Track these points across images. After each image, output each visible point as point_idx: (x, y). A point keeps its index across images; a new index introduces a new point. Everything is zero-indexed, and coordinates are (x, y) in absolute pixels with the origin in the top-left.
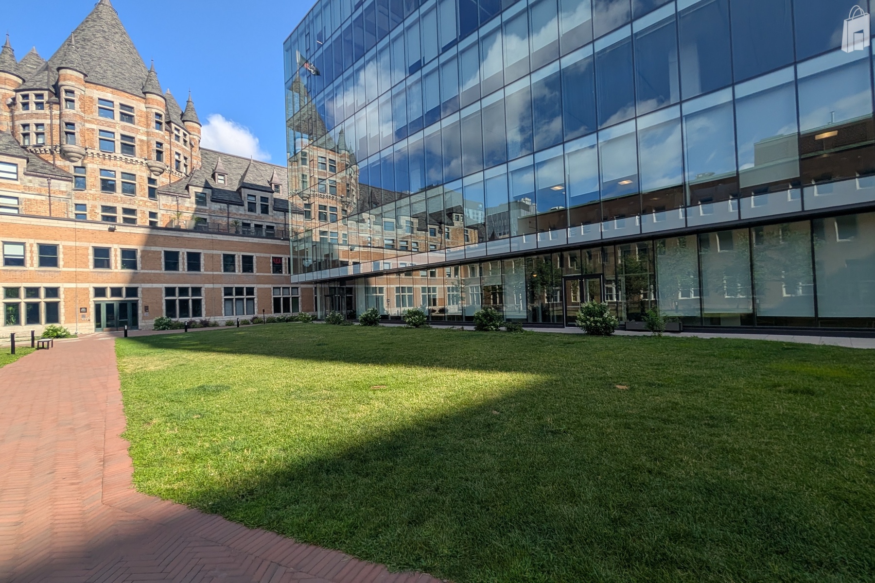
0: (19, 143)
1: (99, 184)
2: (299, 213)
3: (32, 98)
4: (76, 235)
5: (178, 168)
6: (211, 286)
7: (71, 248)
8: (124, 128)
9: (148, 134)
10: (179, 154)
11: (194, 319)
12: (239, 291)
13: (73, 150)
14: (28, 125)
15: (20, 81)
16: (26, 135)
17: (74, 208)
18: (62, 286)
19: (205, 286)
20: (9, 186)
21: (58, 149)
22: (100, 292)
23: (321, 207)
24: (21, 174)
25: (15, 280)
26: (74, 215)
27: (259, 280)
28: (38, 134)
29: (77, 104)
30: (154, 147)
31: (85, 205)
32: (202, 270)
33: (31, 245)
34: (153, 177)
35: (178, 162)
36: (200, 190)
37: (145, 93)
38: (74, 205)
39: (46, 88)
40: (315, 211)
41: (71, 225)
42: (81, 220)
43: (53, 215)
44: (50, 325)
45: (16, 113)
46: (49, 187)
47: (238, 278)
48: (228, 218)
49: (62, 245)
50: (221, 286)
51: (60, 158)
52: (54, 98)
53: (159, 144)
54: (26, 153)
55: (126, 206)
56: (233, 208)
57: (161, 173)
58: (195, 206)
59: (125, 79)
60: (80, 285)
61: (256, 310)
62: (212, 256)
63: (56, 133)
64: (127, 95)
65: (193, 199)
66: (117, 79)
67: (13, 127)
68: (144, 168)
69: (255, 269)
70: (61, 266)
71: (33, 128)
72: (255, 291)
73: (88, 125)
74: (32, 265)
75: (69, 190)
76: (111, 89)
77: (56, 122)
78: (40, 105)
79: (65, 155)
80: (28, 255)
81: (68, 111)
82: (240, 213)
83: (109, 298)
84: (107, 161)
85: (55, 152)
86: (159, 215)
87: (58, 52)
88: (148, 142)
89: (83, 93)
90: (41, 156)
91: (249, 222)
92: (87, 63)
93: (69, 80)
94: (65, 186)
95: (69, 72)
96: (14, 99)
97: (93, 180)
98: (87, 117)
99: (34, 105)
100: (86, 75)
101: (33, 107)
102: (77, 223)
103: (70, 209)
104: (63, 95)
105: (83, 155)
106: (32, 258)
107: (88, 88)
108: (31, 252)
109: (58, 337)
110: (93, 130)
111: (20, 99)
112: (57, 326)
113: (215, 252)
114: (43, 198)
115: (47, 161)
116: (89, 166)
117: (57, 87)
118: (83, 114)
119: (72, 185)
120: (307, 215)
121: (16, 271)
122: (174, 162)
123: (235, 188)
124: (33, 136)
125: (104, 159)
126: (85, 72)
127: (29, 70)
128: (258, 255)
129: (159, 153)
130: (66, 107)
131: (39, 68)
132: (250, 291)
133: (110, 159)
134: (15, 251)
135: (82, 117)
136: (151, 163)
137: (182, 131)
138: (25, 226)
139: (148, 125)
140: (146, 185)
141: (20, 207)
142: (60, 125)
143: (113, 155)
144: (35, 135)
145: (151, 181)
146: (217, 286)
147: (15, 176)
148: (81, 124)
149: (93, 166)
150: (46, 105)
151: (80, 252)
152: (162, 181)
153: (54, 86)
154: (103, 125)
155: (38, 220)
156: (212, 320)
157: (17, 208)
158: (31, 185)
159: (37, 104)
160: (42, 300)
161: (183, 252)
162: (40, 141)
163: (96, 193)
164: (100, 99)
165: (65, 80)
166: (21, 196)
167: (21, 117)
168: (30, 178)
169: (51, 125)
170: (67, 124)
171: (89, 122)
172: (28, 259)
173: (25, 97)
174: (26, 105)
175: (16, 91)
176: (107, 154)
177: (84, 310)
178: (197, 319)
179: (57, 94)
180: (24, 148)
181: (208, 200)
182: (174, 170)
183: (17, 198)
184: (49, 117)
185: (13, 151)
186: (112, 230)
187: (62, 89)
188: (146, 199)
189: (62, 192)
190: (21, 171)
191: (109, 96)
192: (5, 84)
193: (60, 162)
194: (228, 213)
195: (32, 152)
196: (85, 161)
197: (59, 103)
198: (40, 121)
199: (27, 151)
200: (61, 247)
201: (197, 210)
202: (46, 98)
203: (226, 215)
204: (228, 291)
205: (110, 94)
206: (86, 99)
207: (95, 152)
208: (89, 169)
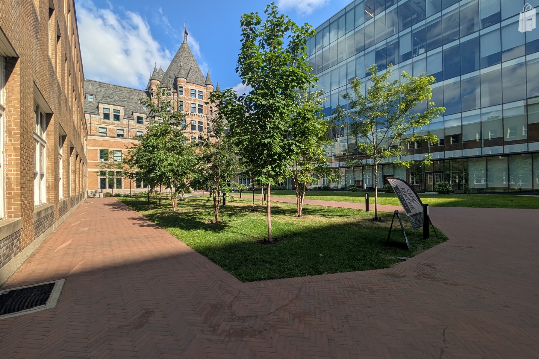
3: (167, 91)
8: (199, 101)
15: (160, 83)
29: (184, 93)
30: (210, 109)
34: (209, 123)
37: (206, 85)
39: (172, 86)
52: (175, 91)
53: (212, 108)
57: (211, 121)
59: (199, 79)
64: (200, 86)
66: (196, 79)
68: (206, 119)
76: (195, 84)
81: (181, 96)
88: (207, 107)
89: (186, 87)
95: (181, 79)
98: (187, 98)
100: (187, 80)
104: (179, 89)
105: (185, 115)
107: (188, 85)
110: (189, 103)
116: (187, 119)
117: (176, 85)
118: (185, 97)
125: (192, 116)
126: (186, 78)
129: (211, 112)
130: (180, 94)
133: (194, 116)
136: (208, 116)
139: (207, 99)
140: (206, 126)
142: (177, 102)
143: (195, 114)
148: (184, 101)
149: (189, 119)
150: (172, 94)
152: (212, 124)
153: (174, 85)
154: (192, 101)
163: (189, 131)
164: (191, 89)
165: (180, 82)
169: (174, 102)
170: (180, 101)
176: (193, 114)
179: (176, 89)
184: (173, 99)
187: (179, 86)
188: (206, 132)
197: (177, 93)
202: (172, 91)
205: (194, 87)
206: (187, 90)
207: (189, 113)
208: (187, 121)
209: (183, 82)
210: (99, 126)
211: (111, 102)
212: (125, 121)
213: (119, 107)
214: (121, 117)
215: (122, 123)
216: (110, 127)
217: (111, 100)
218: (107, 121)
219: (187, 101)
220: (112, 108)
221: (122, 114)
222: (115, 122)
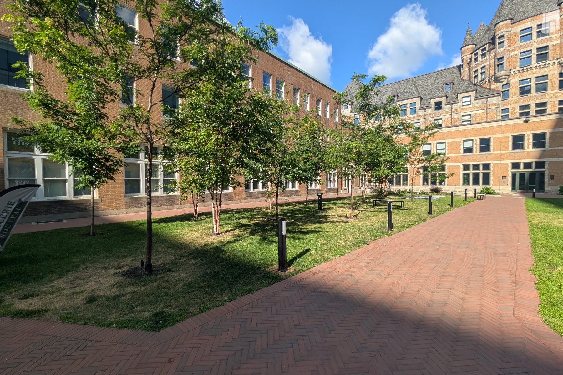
0: (472, 83)
1: (518, 91)
3: (480, 53)
4: (501, 129)
7: (498, 138)
8: (539, 43)
13: (502, 74)
14: (477, 70)
15: (474, 46)
16: (476, 77)
17: (501, 113)
18: (492, 163)
20: (466, 109)
21: (493, 78)
22: (516, 166)
24: (473, 100)
25: (468, 161)
26: (501, 117)
28: (482, 74)
29: (505, 43)
31: (508, 108)
33: (476, 140)
37: (560, 5)
38: (501, 111)
39: (487, 42)
41: (499, 123)
42: (505, 119)
43: (489, 120)
44: (484, 186)
45: (472, 66)
46: (487, 103)
49: (493, 137)
51: (494, 83)
52: (492, 46)
54: (475, 87)
55: (538, 101)
59: (542, 3)
60: (503, 162)
63: (492, 68)
64: (543, 15)
66: (535, 8)
67: (470, 75)
68: (556, 67)
70: (492, 151)
71: (480, 71)
73: (512, 54)
74: (476, 152)
75: (498, 102)
76: (530, 19)
77: (492, 61)
78: (483, 55)
79: (497, 80)
80: (475, 146)
81: (500, 50)
83: (522, 170)
84: (525, 73)
85: (491, 80)
87: (495, 15)
89: (510, 32)
90: (483, 86)
92: (514, 10)
93: (501, 29)
94: (495, 100)
95: (501, 24)
96: (471, 59)
97: (514, 90)
98: (512, 48)
99: (481, 57)
101: (480, 58)
102: (503, 122)
103: (498, 114)
104: (497, 41)
105: (508, 75)
106: (476, 147)
107: (514, 27)
108: (476, 144)
109: (488, 193)
110: (516, 55)
111: (474, 57)
112: (488, 187)
114: (483, 111)
115: (486, 88)
116: (512, 81)
117: (493, 39)
118: (509, 48)
119: (500, 98)
121: (468, 155)
124: (479, 75)
125: (523, 72)
126: (512, 18)
127: (479, 37)
130: (499, 48)
131: (484, 32)
133: (527, 71)
134: (468, 145)
135: (508, 50)
136: (562, 60)
138: (474, 130)
140: (557, 80)
141: (472, 119)
142: (494, 62)
143: (530, 67)
144: (480, 74)
145: (562, 75)
147: (469, 103)
148: (507, 55)
149: (515, 80)
150: (487, 54)
151: (504, 140)
153: (492, 39)
154: (523, 48)
155: (480, 125)
157: (470, 121)
158: (477, 105)
159: (482, 55)
160: (481, 171)
162: (483, 77)
163: (516, 98)
164: (521, 31)
165: (498, 31)
166: (472, 113)
167: (474, 67)
168: (477, 101)
169: (489, 65)
170: (498, 59)
171: (514, 50)
172: (474, 148)
173: (476, 54)
174: (476, 59)
175: (472, 54)
176: (525, 68)
177: (505, 178)
179: (494, 43)
180: (475, 85)
183: (470, 115)
184: (488, 61)
185: (469, 89)
186: (526, 122)
187: (497, 38)
188: (557, 91)
189: (494, 104)
190: (473, 98)
191: (528, 24)
192: (467, 52)
193: (494, 86)
195: (478, 85)
196: (509, 79)
197: (495, 48)
198: (483, 65)
199: (476, 86)
200: (492, 139)
202: (487, 49)
205: (530, 23)
206: (512, 36)
207: (516, 70)
208: (511, 84)
209: (504, 28)
211: (408, 96)
212: (422, 112)
213: (415, 99)
214: (417, 109)
215: (418, 116)
220: (408, 102)
221: (418, 105)
222: (411, 116)
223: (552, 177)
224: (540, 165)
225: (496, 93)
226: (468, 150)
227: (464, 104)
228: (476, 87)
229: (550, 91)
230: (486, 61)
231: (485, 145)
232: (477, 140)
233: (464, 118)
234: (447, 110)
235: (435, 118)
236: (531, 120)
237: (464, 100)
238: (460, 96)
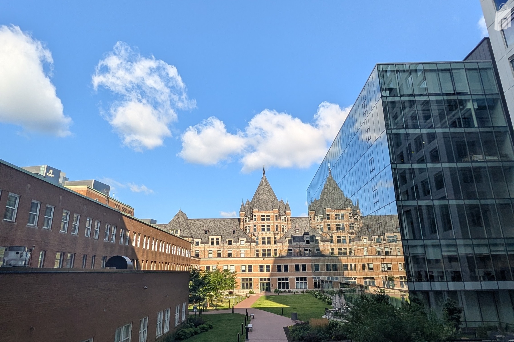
0: (245, 233)
2: (327, 242)
4: (256, 262)
5: (283, 231)
6: (291, 277)
7: (255, 266)
8: (267, 223)
9: (274, 223)
10: (283, 226)
11: (286, 289)
12: (301, 279)
13: (256, 233)
14: (246, 227)
15: (245, 213)
17: (256, 251)
18: (253, 278)
19: (290, 277)
20: (243, 247)
22: (261, 280)
23: (338, 237)
25: (244, 276)
26: (256, 253)
27: (308, 274)
29: (256, 219)
30: (275, 227)
31: (258, 250)
32: (288, 271)
34: (275, 237)
35: (283, 229)
36: (290, 239)
37: (273, 209)
40: (335, 239)
41: (255, 259)
42: (257, 257)
43: (251, 256)
45: (244, 224)
46: (251, 246)
47: (301, 274)
48: (299, 248)
50: (295, 277)
53: (277, 226)
55: (268, 249)
56: (301, 243)
57: (277, 235)
58: (288, 245)
59: (268, 206)
60: (255, 273)
61: (308, 287)
62: (292, 265)
63: (252, 228)
64: (268, 212)
65: (287, 242)
67: (243, 228)
68: (273, 235)
69: (307, 270)
72: (307, 279)
74: (247, 272)
75: (255, 246)
76: (264, 211)
77: (252, 225)
79: (254, 235)
81: (255, 222)
82: (304, 245)
83: (263, 282)
85: (252, 234)
86: (277, 250)
88: (274, 225)
90: (249, 236)
91: (307, 248)
92: (259, 206)
94: (254, 244)
95: (255, 210)
96: (244, 219)
97: (260, 242)
98: (259, 222)
99: (248, 221)
100: (258, 209)
104: (254, 217)
105: (258, 234)
107: (259, 213)
108: (247, 268)
109: (252, 294)
112: (252, 290)
113: (292, 264)
114: (249, 249)
115: (250, 238)
116: (259, 237)
119: (255, 244)
120: (332, 242)
121: (244, 274)
122: (281, 230)
123: (302, 235)
124: (247, 230)
128: (308, 264)
129: (277, 229)
131: (249, 206)
132: (305, 279)
133: (264, 234)
134: (244, 268)
135: (257, 222)
136: (275, 232)
137: (284, 217)
139: (274, 220)
140: (273, 240)
145: (275, 238)
146: (293, 277)
147: (243, 244)
148: (257, 225)
149: (260, 237)
150: (250, 221)
151: (257, 267)
152: (278, 237)
153: (252, 215)
154: (262, 224)
156: (292, 290)
157: (244, 253)
158: (247, 246)
160: (249, 282)
161: (283, 265)
162: (249, 231)
163: (261, 246)
164: (261, 215)
165: (254, 212)
166: (245, 249)
168: (247, 244)
170: (254, 226)
171: (259, 223)
172: (246, 270)
173: (246, 218)
174: (246, 221)
175: (244, 217)
177: (257, 285)
178: (287, 290)
179: (252, 217)
181: (292, 242)
182: (282, 232)
185: (244, 236)
186: (264, 259)
188: (274, 245)
189: (253, 246)
190: (245, 242)
191: (263, 214)
192: (242, 216)
193: (253, 237)
194: (299, 246)
197: (253, 220)
198: (249, 226)
200: (253, 266)
201: (289, 246)
202: (250, 218)
203: (298, 247)
204: (297, 279)
205: (264, 213)
206: (259, 216)
207: (260, 232)
208: (259, 238)
209: (256, 212)
210: (209, 250)
211: (215, 234)
212: (222, 245)
213: (219, 237)
214: (220, 243)
215: (220, 246)
216: (214, 250)
217: (215, 233)
218: (212, 246)
219: (259, 225)
220: (215, 238)
221: (220, 241)
222: (217, 246)
223: (273, 285)
224: (269, 280)
225: (254, 242)
226: (244, 271)
227: (241, 244)
228: (246, 235)
229: (271, 245)
230: (249, 224)
231: (250, 268)
232: (247, 265)
233: (242, 251)
234: (234, 246)
235: (228, 249)
236: (265, 259)
237: (242, 242)
238: (240, 239)
